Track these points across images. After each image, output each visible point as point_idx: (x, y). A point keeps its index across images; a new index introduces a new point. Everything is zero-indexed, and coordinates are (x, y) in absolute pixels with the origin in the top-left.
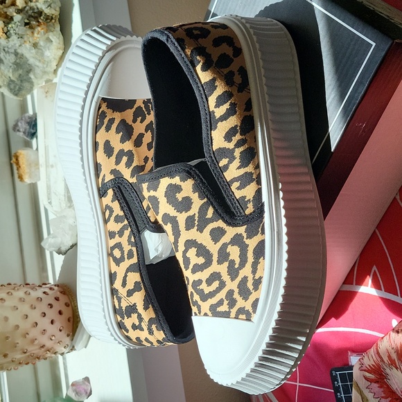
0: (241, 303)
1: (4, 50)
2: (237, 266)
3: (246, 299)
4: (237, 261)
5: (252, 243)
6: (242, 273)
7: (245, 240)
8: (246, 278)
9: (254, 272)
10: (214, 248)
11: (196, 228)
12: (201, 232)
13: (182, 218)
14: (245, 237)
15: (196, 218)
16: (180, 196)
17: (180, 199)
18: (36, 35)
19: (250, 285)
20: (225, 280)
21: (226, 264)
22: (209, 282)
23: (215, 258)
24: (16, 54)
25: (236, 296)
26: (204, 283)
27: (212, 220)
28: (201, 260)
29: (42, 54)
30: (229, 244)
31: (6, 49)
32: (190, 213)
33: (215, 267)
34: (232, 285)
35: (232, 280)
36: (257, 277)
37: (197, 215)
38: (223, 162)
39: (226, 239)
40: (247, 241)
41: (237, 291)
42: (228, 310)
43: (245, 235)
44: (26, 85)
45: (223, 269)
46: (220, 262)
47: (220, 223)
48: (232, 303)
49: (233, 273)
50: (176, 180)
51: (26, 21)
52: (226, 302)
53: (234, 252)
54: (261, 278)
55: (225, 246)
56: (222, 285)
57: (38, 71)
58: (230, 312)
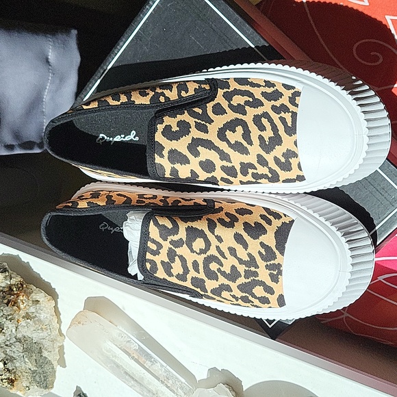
0: (284, 100)
1: (7, 345)
2: (251, 100)
3: (281, 95)
4: (247, 98)
5: (234, 86)
6: (258, 96)
7: (230, 91)
8: (263, 94)
9: (259, 86)
10: (231, 115)
11: (207, 124)
12: (213, 121)
13: (195, 133)
14: (227, 90)
15: (199, 121)
16: (175, 128)
17: (178, 129)
18: (22, 306)
19: (269, 90)
20: (262, 112)
21: (247, 108)
22: (262, 128)
23: (240, 116)
24: (19, 340)
25: (278, 103)
26: (263, 134)
27: (205, 111)
28: (239, 129)
29: (40, 321)
30: (230, 103)
31: (8, 343)
32: (193, 125)
33: (248, 119)
34: (267, 106)
35: (263, 105)
36: (264, 84)
37: (196, 120)
38: (162, 99)
39: (225, 104)
40: (231, 89)
41: (273, 103)
42: (290, 114)
43: (225, 90)
44: (47, 368)
45: (251, 112)
46: (245, 113)
47: (210, 106)
48: (284, 108)
49: (256, 103)
50: (160, 127)
51: (6, 301)
52: (283, 114)
53: (238, 100)
54: (265, 81)
55: (231, 106)
56: (266, 115)
57: (47, 343)
58: (293, 112)
